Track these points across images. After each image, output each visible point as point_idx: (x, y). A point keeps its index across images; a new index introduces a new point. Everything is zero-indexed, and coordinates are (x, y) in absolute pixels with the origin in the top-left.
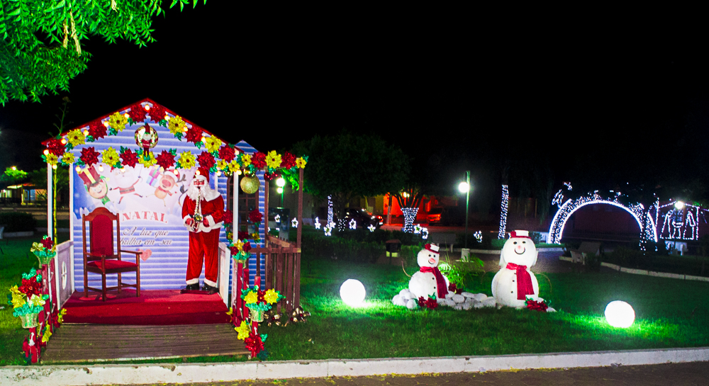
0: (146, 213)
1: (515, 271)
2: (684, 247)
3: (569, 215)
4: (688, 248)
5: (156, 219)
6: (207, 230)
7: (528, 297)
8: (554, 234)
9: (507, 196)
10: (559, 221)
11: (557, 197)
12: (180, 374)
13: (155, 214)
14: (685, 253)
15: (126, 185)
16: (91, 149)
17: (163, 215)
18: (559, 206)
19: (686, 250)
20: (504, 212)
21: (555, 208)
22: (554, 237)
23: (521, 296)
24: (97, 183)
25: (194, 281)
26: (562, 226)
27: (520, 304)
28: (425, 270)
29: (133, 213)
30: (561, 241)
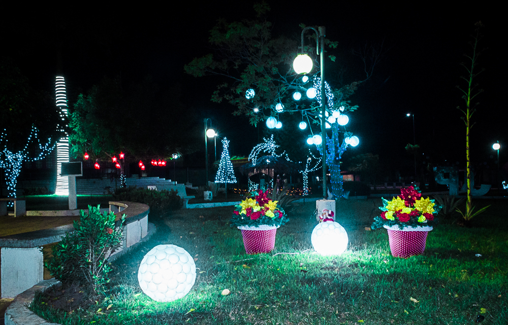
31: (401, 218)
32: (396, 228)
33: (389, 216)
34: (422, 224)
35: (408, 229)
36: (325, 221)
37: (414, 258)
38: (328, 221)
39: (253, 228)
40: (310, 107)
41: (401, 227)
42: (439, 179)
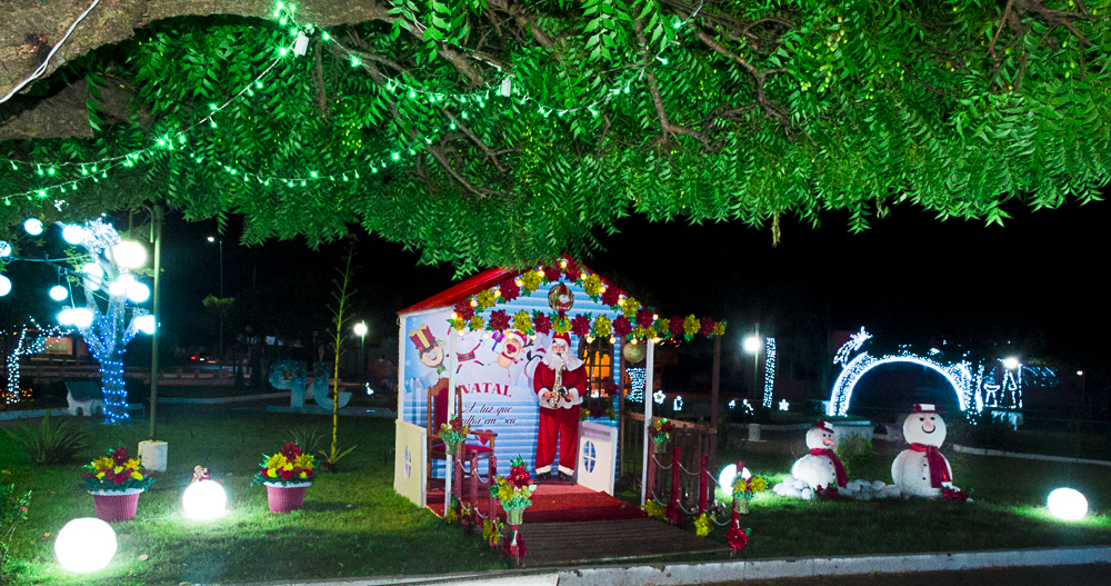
0: (487, 385)
1: (924, 453)
2: (1018, 418)
3: (858, 377)
4: (1024, 419)
5: (499, 392)
6: (568, 406)
7: (945, 484)
8: (838, 403)
9: (774, 353)
10: (844, 386)
11: (841, 354)
12: (669, 575)
13: (498, 386)
14: (1019, 427)
15: (465, 351)
16: (502, 312)
17: (506, 387)
18: (843, 365)
19: (1022, 423)
20: (769, 374)
21: (838, 368)
22: (838, 406)
23: (936, 483)
24: (432, 347)
25: (547, 469)
26: (849, 392)
27: (933, 492)
28: (817, 452)
29: (473, 386)
30: (848, 412)
31: (284, 476)
32: (279, 485)
33: (272, 473)
34: (303, 481)
35: (290, 485)
36: (201, 480)
37: (294, 513)
38: (204, 481)
39: (118, 493)
40: (65, 256)
41: (284, 483)
42: (276, 379)
